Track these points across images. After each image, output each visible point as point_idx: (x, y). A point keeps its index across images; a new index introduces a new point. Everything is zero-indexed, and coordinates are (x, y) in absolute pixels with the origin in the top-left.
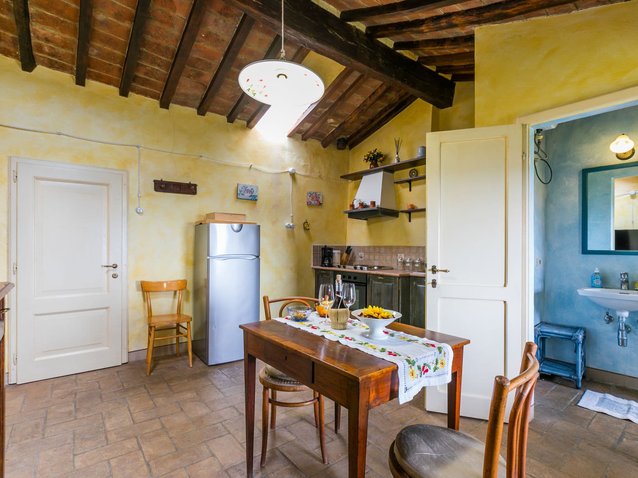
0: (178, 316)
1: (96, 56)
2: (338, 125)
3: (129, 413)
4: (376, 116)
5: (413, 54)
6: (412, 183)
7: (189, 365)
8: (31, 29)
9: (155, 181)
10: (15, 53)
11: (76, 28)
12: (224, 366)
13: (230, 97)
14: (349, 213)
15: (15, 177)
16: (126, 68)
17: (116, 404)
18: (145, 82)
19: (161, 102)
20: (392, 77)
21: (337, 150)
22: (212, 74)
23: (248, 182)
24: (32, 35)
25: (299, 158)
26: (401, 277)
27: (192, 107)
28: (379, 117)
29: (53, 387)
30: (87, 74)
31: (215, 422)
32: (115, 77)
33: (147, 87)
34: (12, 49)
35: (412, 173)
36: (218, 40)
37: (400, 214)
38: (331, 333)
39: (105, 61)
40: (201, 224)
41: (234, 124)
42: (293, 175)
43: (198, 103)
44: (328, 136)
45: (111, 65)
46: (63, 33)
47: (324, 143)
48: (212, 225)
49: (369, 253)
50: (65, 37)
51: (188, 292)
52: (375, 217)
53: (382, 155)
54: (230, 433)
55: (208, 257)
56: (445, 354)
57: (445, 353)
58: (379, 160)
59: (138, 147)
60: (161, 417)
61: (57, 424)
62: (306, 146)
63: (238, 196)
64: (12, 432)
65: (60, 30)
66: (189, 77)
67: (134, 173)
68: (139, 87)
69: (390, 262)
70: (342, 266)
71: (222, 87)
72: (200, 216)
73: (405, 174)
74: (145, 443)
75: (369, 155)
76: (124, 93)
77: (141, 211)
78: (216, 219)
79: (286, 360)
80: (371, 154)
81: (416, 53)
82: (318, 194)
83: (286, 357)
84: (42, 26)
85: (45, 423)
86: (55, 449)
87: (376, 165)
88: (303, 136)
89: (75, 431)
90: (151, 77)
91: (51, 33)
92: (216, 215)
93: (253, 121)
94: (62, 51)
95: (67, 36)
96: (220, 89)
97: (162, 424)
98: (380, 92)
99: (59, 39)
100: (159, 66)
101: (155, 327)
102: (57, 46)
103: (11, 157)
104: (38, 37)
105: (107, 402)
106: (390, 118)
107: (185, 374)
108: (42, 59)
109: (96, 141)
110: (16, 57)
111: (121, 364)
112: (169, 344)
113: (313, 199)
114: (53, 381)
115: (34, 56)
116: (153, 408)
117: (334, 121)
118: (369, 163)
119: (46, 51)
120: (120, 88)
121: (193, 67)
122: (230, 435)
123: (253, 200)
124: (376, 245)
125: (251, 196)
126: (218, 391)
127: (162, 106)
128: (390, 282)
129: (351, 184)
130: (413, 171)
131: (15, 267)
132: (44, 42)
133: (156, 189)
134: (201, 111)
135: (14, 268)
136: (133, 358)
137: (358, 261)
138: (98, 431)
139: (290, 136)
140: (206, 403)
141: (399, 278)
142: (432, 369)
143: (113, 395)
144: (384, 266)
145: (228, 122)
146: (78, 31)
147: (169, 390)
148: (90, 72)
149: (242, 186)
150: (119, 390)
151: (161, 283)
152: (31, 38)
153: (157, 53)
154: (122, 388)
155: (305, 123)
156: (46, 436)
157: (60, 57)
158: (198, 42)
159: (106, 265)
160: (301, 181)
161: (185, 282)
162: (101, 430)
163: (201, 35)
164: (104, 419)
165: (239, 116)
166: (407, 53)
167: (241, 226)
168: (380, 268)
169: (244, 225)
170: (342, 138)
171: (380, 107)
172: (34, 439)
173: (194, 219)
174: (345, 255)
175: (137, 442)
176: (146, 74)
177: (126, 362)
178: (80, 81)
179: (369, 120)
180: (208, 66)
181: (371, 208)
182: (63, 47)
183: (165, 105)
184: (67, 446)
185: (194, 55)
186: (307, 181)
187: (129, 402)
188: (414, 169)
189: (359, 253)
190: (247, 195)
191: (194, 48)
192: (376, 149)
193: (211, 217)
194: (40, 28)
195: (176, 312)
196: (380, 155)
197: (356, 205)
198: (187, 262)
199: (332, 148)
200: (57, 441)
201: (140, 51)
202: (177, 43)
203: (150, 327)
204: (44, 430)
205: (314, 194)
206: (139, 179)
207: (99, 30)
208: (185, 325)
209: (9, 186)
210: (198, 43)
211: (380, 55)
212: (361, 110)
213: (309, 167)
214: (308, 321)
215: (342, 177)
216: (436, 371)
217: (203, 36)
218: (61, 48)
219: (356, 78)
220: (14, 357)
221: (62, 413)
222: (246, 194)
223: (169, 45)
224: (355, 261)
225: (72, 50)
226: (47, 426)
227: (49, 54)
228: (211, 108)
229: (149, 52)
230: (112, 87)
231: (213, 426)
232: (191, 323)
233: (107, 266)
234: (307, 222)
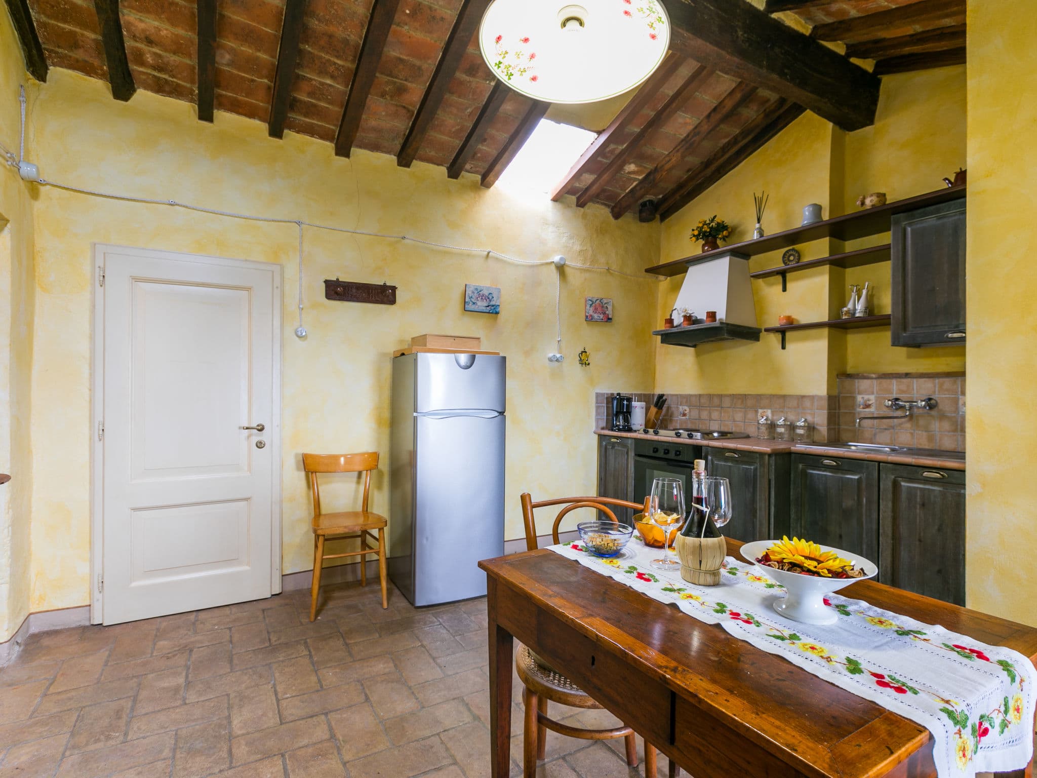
0: (365, 517)
1: (228, 65)
2: (644, 175)
3: (274, 698)
4: (715, 155)
5: (803, 22)
6: (789, 276)
7: (382, 604)
8: (122, 22)
9: (326, 282)
10: (102, 70)
11: (193, 14)
12: (442, 609)
13: (453, 130)
14: (662, 335)
15: (102, 278)
16: (277, 84)
17: (255, 677)
18: (311, 111)
19: (336, 145)
20: (761, 67)
21: (639, 224)
22: (422, 87)
23: (483, 282)
24: (125, 33)
25: (571, 238)
26: (776, 454)
27: (389, 152)
28: (723, 156)
29: (158, 634)
30: (215, 101)
31: (427, 733)
32: (261, 104)
33: (314, 119)
34: (96, 62)
35: (789, 256)
36: (434, 18)
37: (763, 334)
38: (690, 597)
39: (243, 75)
40: (403, 354)
41: (460, 180)
42: (561, 268)
43: (398, 144)
44: (624, 196)
45: (253, 81)
46: (173, 25)
47: (616, 210)
48: (421, 356)
49: (700, 407)
50: (176, 33)
51: (380, 474)
52: (712, 341)
53: (727, 226)
54: (455, 763)
55: (415, 414)
56: (1023, 684)
57: (1022, 681)
58: (720, 236)
59: (299, 223)
60: (330, 712)
61: (152, 712)
62: (584, 216)
63: (466, 307)
64: (77, 723)
65: (168, 19)
66: (383, 95)
67: (292, 268)
68: (300, 120)
69: (742, 424)
70: (651, 431)
71: (439, 112)
72: (401, 341)
73: (775, 259)
74: (297, 770)
75: (702, 227)
76: (276, 132)
77: (304, 334)
78: (429, 346)
79: (593, 664)
80: (705, 226)
81: (809, 18)
82: (605, 301)
83: (593, 658)
84: (139, 15)
85: (133, 709)
86: (140, 769)
87: (715, 246)
88: (578, 199)
89: (179, 732)
90: (319, 100)
91: (155, 27)
92: (429, 339)
93: (492, 175)
94: (173, 59)
95: (180, 31)
96: (436, 116)
97: (331, 729)
98: (729, 104)
99: (167, 37)
100: (333, 77)
101: (324, 535)
102: (166, 51)
103: (95, 244)
104: (134, 36)
105: (240, 672)
106: (743, 157)
107: (374, 622)
108: (144, 77)
109: (232, 216)
110: (102, 76)
111: (269, 596)
112: (350, 562)
113: (596, 309)
114: (160, 623)
115: (131, 72)
116: (318, 691)
117: (636, 169)
118: (701, 242)
119: (148, 62)
120: (269, 124)
121: (390, 75)
122: (456, 767)
123: (492, 313)
124: (712, 392)
125: (488, 306)
126: (431, 661)
127: (338, 153)
128: (750, 464)
129: (664, 283)
130: (791, 252)
131: (101, 428)
132: (145, 45)
133: (329, 296)
134: (404, 160)
135: (99, 430)
136: (290, 586)
137: (678, 419)
138: (217, 734)
139: (555, 199)
140: (410, 688)
141: (770, 455)
142: (997, 728)
143: (251, 658)
144: (730, 431)
145: (449, 176)
146: (197, 19)
147: (347, 654)
148: (221, 95)
149: (472, 289)
150: (262, 649)
151: (336, 458)
152: (124, 39)
153: (327, 53)
154: (267, 644)
155: (584, 174)
156: (129, 738)
157: (171, 71)
158: (398, 25)
159: (246, 425)
160: (575, 278)
161: (375, 456)
162: (224, 733)
163: (404, 12)
164: (232, 708)
165: (468, 166)
166: (791, 20)
167: (473, 358)
168: (724, 435)
169: (477, 356)
170: (649, 201)
171: (725, 137)
172: (111, 742)
173: (392, 348)
174: (653, 410)
175: (284, 768)
176: (310, 94)
177: (278, 593)
178: (206, 115)
179: (702, 163)
180: (416, 72)
181: (708, 324)
182: (174, 53)
183: (343, 150)
184: (160, 765)
185: (392, 52)
186: (585, 279)
187: (277, 675)
188: (793, 250)
189: (681, 407)
190: (481, 305)
191: (390, 38)
192: (715, 217)
193: (421, 342)
194: (136, 19)
195: (361, 509)
196: (722, 227)
197: (678, 319)
198: (379, 422)
199: (629, 219)
200: (146, 750)
201: (301, 52)
202: (362, 30)
203: (317, 536)
204: (128, 723)
205: (598, 302)
206: (301, 279)
207: (231, 16)
208: (375, 532)
209: (93, 294)
210: (399, 28)
211: (740, 24)
212: (688, 144)
213: (590, 252)
214: (622, 555)
215: (647, 271)
216: (1006, 730)
217: (408, 12)
218: (172, 55)
219: (685, 80)
220: (98, 580)
221: (164, 688)
222: (479, 303)
223: (349, 35)
224: (671, 420)
225: (190, 56)
226: (136, 716)
227: (154, 68)
228: (421, 152)
229: (316, 52)
230: (256, 123)
231: (422, 742)
232: (386, 529)
233: (247, 428)
234: (586, 352)
